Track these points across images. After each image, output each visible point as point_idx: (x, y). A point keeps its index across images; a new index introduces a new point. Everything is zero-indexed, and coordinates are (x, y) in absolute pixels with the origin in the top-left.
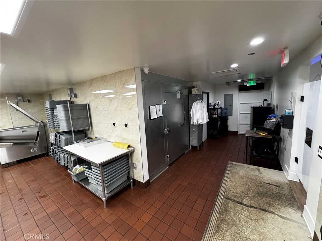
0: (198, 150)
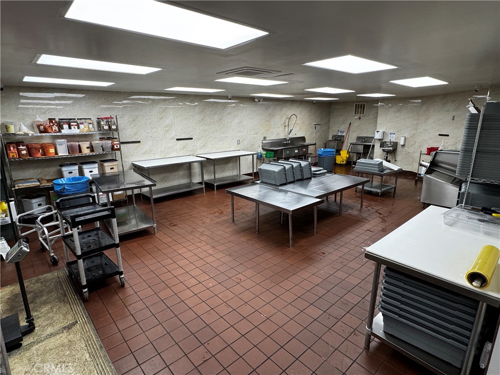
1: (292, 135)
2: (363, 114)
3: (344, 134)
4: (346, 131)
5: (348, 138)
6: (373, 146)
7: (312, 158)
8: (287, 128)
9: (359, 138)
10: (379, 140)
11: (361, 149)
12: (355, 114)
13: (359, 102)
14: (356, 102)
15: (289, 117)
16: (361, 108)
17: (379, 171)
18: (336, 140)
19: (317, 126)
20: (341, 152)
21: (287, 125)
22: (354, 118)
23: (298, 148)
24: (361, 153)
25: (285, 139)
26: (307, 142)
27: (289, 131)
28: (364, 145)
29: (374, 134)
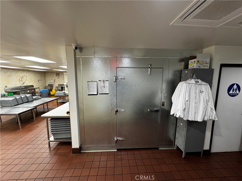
0: (183, 157)
1: (25, 85)
2: (59, 76)
3: (53, 84)
4: (53, 83)
5: (55, 85)
6: (64, 87)
7: (38, 94)
8: (21, 82)
9: (59, 85)
10: (66, 85)
11: (60, 88)
12: (56, 76)
13: (57, 72)
14: (55, 72)
15: (22, 77)
16: (58, 74)
17: (64, 95)
18: (49, 86)
19: (39, 81)
20: (52, 90)
21: (21, 80)
22: (56, 78)
23: (29, 90)
24: (60, 90)
25: (21, 87)
26: (35, 87)
27: (23, 83)
28: (61, 87)
29: (64, 83)
